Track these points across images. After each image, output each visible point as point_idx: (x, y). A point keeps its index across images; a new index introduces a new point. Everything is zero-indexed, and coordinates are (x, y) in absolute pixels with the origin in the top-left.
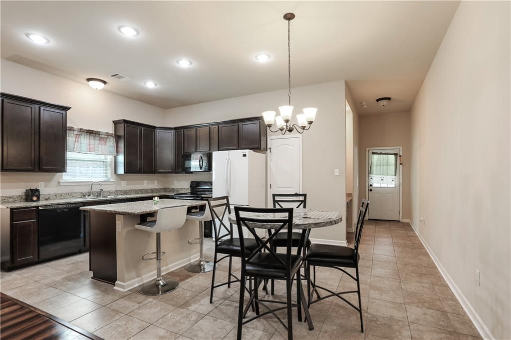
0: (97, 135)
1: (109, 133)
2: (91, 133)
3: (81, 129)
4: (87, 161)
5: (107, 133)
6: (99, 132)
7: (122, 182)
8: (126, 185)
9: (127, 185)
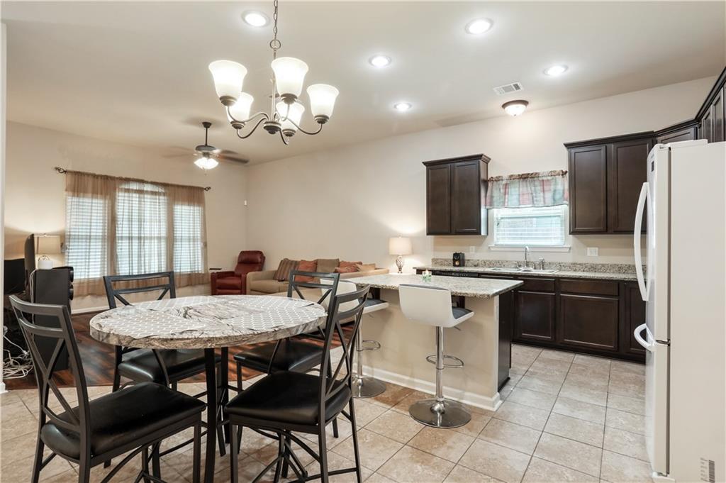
0: (535, 179)
1: (555, 172)
2: (525, 178)
3: (511, 176)
4: (528, 217)
5: (551, 172)
6: (538, 173)
7: (588, 249)
8: (597, 255)
9: (599, 254)
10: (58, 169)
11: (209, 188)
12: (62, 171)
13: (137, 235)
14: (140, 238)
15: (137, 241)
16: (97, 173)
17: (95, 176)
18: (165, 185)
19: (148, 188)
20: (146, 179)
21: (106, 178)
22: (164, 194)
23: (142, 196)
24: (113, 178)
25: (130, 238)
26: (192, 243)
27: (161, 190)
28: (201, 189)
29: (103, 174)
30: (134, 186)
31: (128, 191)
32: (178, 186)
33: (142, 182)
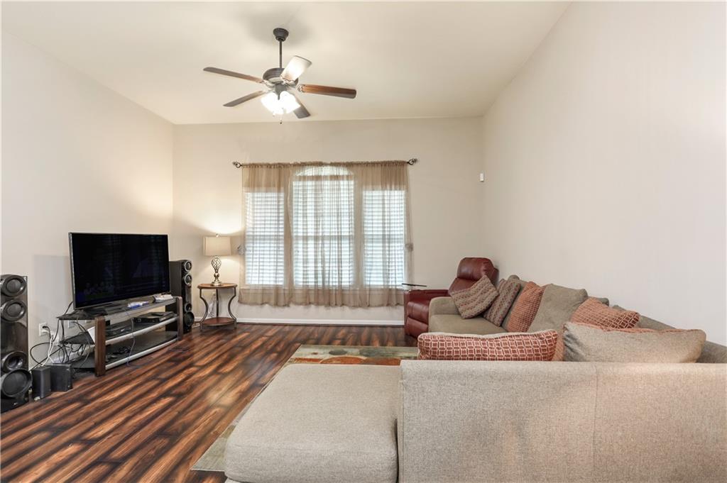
10: (235, 164)
11: (415, 161)
12: (238, 166)
13: (313, 235)
14: (316, 238)
15: (313, 242)
16: (271, 162)
17: (269, 166)
18: (349, 165)
19: (327, 171)
20: (324, 161)
21: (280, 166)
22: (348, 177)
23: (319, 183)
24: (286, 166)
25: (306, 238)
26: (387, 245)
27: (343, 172)
28: (403, 164)
29: (277, 162)
30: (310, 172)
31: (304, 178)
32: (367, 164)
33: (321, 164)
